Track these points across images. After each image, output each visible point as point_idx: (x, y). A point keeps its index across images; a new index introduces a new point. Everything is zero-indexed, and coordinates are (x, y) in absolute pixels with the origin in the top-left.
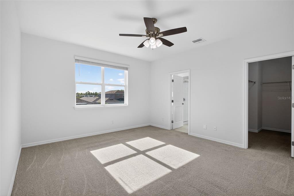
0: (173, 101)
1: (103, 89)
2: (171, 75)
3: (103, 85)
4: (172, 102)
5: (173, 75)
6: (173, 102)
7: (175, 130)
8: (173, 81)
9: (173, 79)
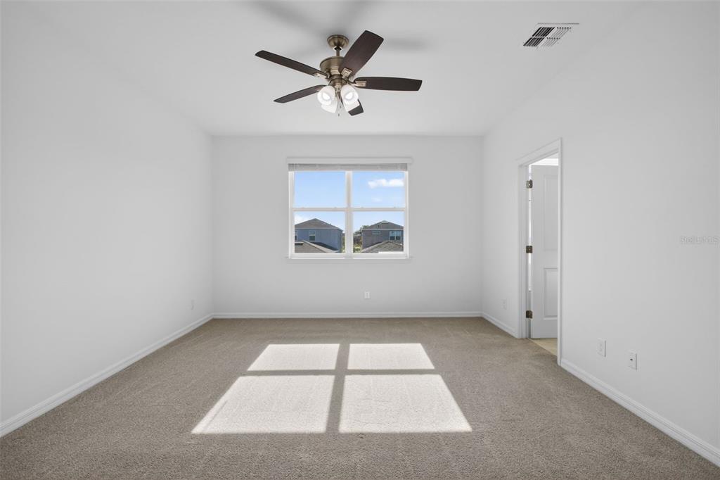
0: (529, 249)
1: (349, 221)
2: (521, 166)
3: (349, 212)
4: (528, 252)
5: (530, 166)
6: (531, 252)
7: (536, 342)
8: (530, 184)
9: (530, 178)
